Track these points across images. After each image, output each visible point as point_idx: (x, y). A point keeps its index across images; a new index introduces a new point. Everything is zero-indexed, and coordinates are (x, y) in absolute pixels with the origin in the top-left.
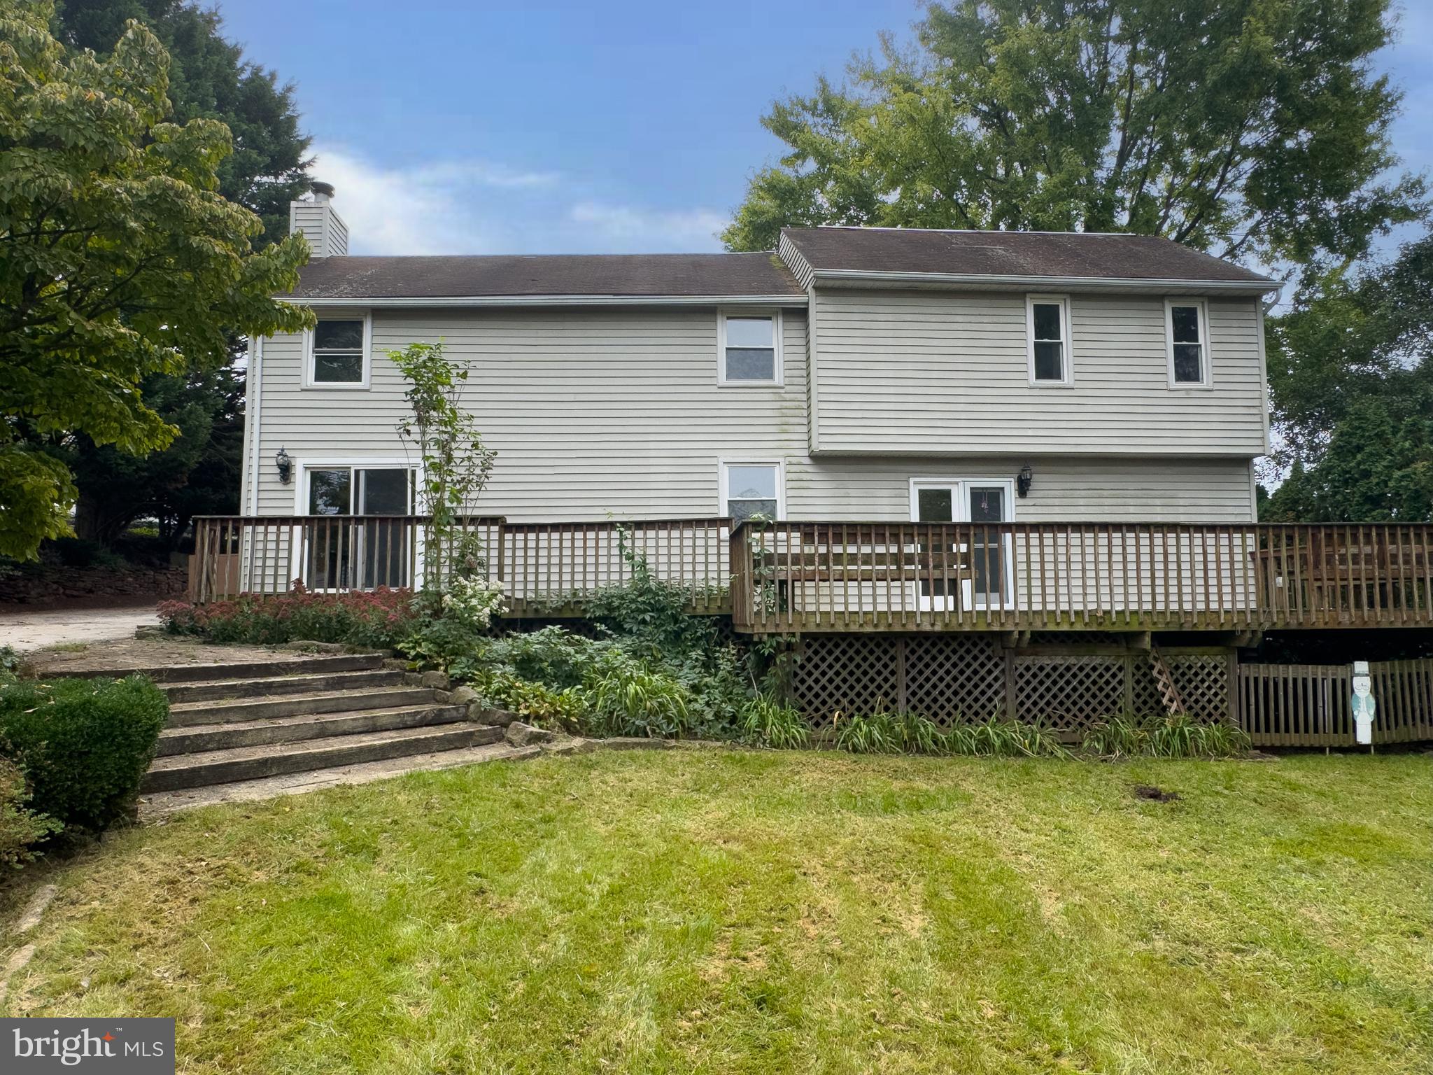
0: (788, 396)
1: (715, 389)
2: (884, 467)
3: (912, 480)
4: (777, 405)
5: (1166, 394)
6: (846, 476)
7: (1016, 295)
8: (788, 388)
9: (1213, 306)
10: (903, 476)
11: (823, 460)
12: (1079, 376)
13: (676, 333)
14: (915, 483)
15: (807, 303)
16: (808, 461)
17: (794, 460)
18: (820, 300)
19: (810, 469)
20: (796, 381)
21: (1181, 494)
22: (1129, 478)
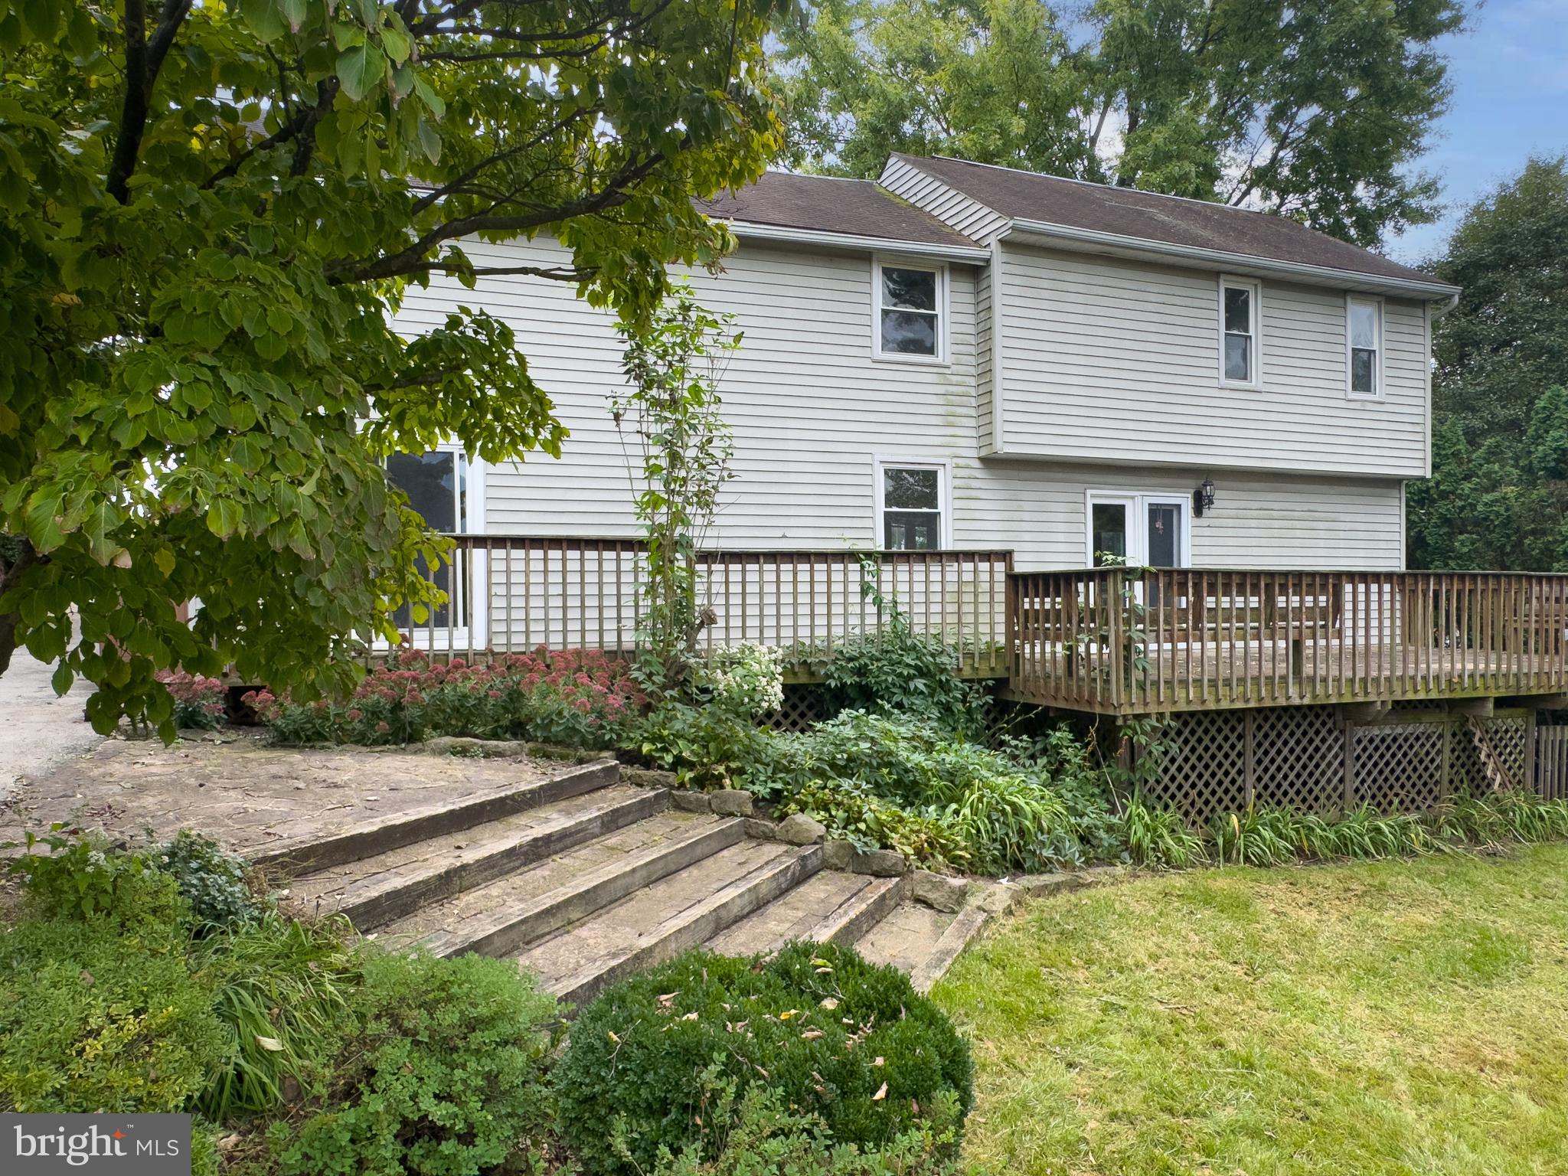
0: (954, 379)
1: (868, 363)
2: (1060, 475)
3: (1089, 492)
4: (941, 389)
5: (1343, 404)
6: (1019, 485)
7: (1209, 273)
8: (954, 367)
9: (1390, 307)
10: (1080, 487)
11: (994, 463)
12: (1267, 378)
13: (821, 283)
14: (1092, 496)
15: (988, 261)
16: (977, 464)
17: (961, 462)
18: (1006, 257)
19: (978, 474)
20: (965, 359)
21: (1342, 517)
22: (1297, 497)
